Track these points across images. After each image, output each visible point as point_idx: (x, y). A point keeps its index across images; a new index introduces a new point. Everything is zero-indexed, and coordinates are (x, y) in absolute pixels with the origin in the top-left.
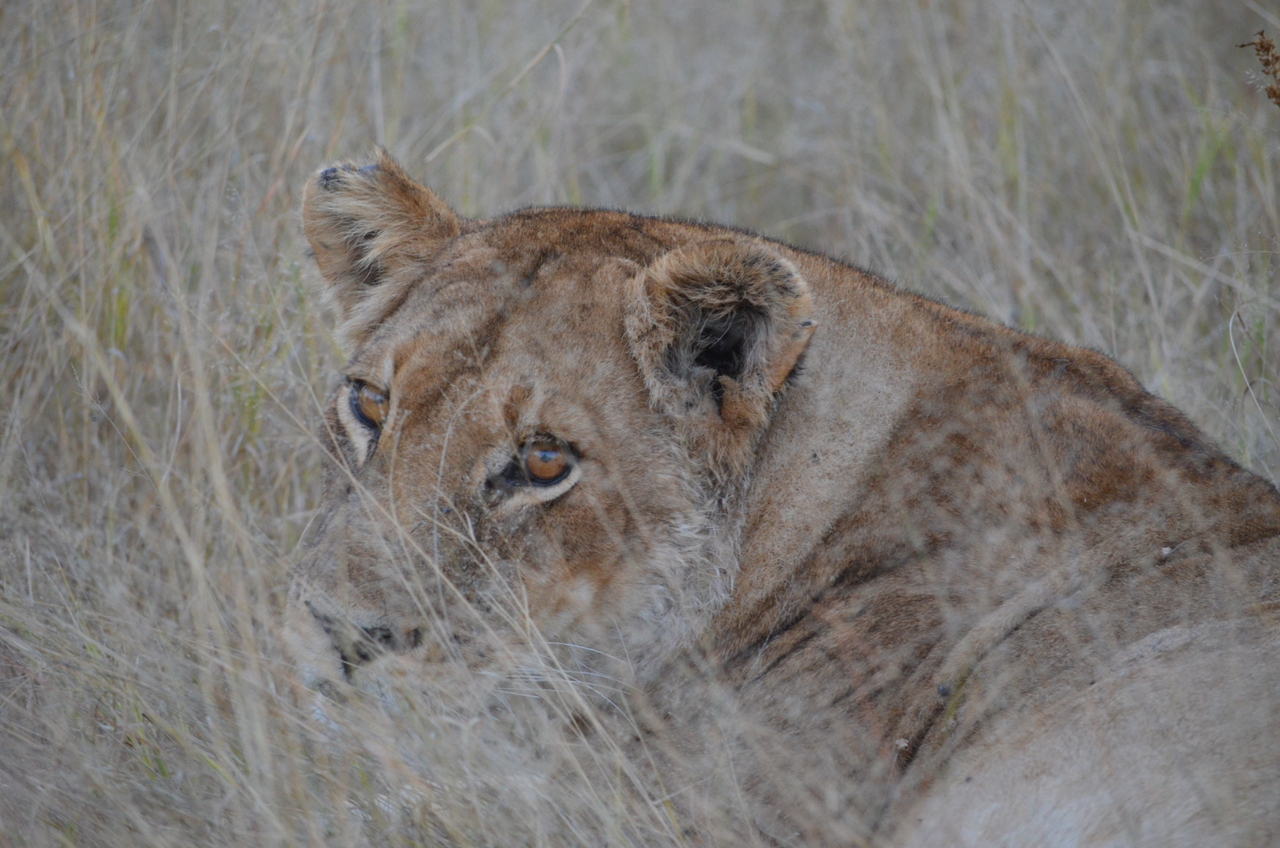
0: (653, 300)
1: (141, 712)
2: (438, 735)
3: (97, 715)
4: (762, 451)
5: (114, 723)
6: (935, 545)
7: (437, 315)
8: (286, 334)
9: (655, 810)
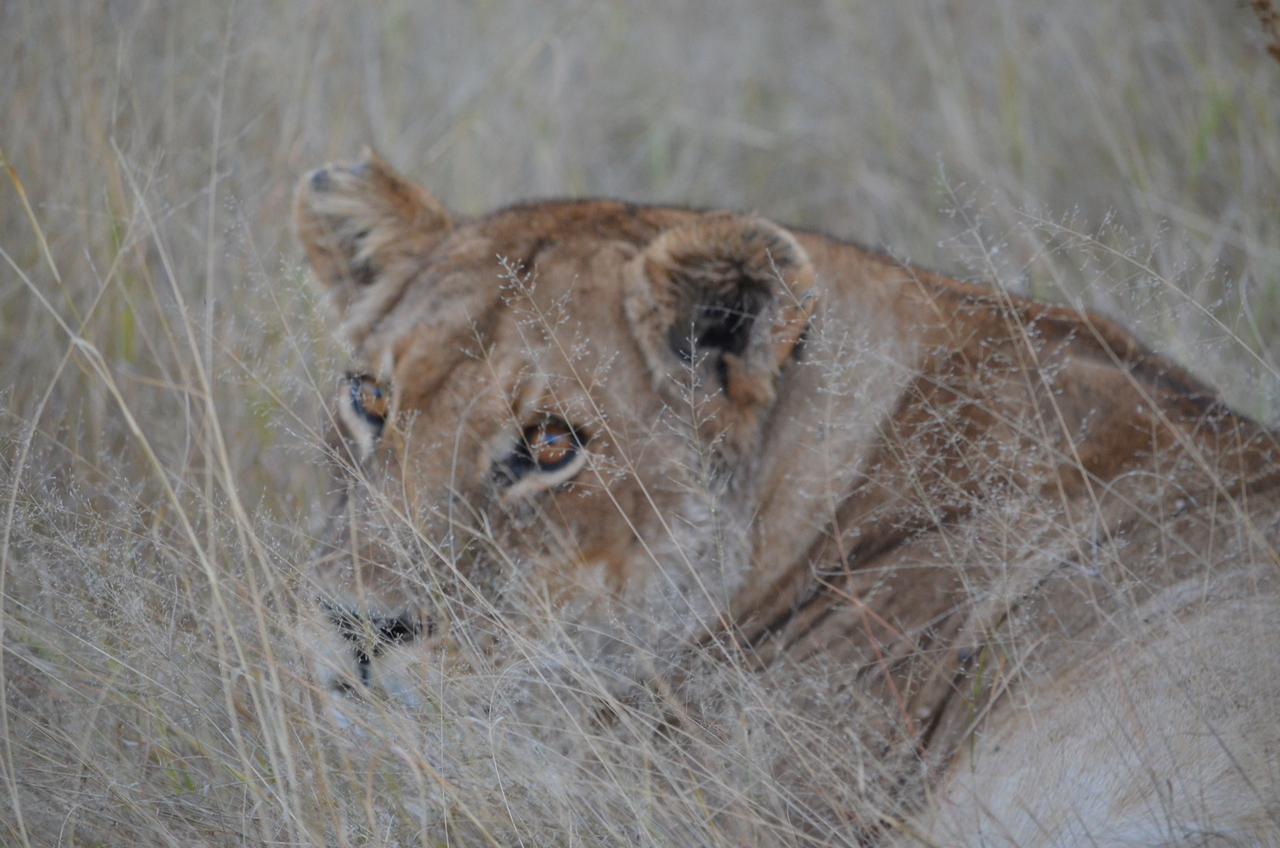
0: (652, 281)
1: (164, 727)
2: (463, 734)
3: (120, 731)
4: (768, 430)
5: (138, 738)
6: (951, 516)
7: (435, 307)
8: (290, 340)
9: (686, 801)
